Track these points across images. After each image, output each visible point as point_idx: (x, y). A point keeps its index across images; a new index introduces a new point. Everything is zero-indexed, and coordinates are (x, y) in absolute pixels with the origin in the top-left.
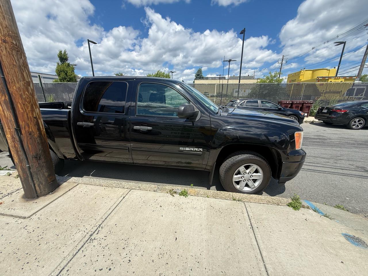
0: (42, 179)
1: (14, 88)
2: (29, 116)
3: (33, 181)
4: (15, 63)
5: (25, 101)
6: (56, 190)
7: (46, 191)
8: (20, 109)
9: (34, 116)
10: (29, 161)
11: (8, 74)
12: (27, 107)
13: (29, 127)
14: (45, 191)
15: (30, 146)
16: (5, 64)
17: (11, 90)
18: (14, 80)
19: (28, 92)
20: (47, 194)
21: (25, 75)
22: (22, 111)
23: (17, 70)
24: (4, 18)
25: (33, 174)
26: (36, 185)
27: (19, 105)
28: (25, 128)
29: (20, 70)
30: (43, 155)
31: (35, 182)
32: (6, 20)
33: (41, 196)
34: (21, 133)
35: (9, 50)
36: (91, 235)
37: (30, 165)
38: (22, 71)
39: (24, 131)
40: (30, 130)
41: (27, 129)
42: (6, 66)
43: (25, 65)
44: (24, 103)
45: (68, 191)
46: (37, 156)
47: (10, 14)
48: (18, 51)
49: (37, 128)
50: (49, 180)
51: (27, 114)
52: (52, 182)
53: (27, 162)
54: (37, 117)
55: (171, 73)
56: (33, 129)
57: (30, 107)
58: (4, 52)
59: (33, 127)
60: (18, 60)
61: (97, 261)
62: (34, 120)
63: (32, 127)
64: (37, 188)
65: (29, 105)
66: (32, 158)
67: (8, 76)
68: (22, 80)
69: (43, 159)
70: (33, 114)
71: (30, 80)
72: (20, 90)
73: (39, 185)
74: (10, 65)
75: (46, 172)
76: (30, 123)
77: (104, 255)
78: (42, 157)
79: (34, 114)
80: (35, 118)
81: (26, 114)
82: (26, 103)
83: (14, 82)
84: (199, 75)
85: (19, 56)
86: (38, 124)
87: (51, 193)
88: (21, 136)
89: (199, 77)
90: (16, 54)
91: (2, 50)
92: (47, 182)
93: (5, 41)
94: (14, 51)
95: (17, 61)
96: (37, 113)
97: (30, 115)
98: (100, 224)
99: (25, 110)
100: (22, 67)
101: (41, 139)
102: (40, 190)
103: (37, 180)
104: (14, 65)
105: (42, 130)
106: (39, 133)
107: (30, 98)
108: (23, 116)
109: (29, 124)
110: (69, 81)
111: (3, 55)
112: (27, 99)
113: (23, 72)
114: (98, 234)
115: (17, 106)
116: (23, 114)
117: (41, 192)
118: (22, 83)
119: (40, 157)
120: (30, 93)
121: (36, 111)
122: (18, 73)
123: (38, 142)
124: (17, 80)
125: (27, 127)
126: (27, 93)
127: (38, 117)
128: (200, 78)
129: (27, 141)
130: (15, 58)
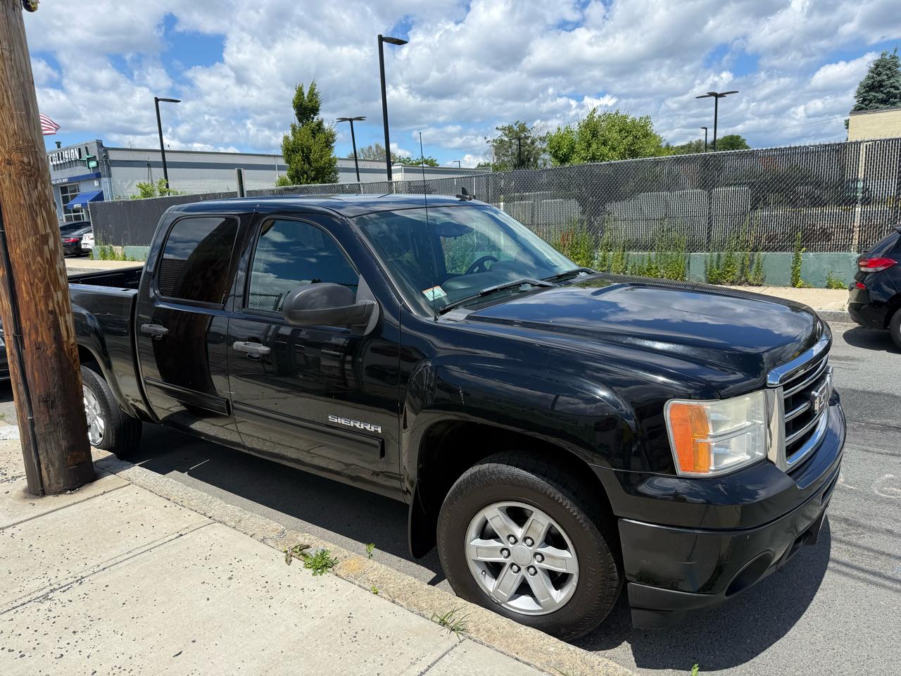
0: (55, 454)
1: (18, 251)
2: (39, 310)
3: (37, 455)
4: (22, 202)
5: (35, 276)
6: (84, 487)
7: (59, 486)
8: (25, 295)
9: (50, 309)
10: (33, 406)
11: (10, 224)
12: (37, 289)
13: (37, 332)
14: (58, 483)
15: (36, 375)
16: (7, 207)
17: (12, 256)
18: (18, 234)
19: (42, 258)
20: (60, 493)
21: (39, 221)
22: (27, 299)
23: (24, 213)
24: (12, 117)
25: (38, 437)
26: (43, 467)
27: (23, 286)
28: (29, 335)
29: (31, 214)
30: (61, 397)
31: (41, 457)
32: (15, 121)
33: (51, 494)
34: (23, 347)
35: (15, 178)
36: (52, 591)
37: (35, 416)
38: (34, 215)
39: (28, 341)
40: (40, 339)
41: (33, 336)
42: (8, 210)
43: (41, 202)
44: (32, 282)
45: (98, 495)
46: (48, 399)
47: (23, 107)
48: (31, 176)
49: (53, 336)
50: (69, 459)
51: (36, 305)
52: (76, 465)
53: (28, 409)
54: (55, 310)
55: (713, 98)
56: (44, 337)
57: (42, 290)
58: (7, 182)
59: (46, 333)
60: (29, 194)
61: (20, 635)
62: (48, 318)
63: (44, 333)
64: (44, 473)
65: (41, 286)
66: (39, 402)
67: (10, 228)
68: (32, 233)
69: (60, 408)
70: (47, 305)
71: (49, 230)
72: (28, 255)
73: (48, 467)
74: (14, 207)
75: (63, 439)
76: (40, 323)
77: (36, 631)
78: (58, 403)
79: (51, 305)
80: (52, 312)
81: (33, 304)
82: (36, 280)
83: (17, 240)
84: (883, 86)
85: (32, 186)
86: (55, 326)
87: (69, 492)
88: (24, 351)
89: (880, 96)
90: (26, 183)
91: (3, 180)
92: (64, 463)
93: (9, 162)
94: (23, 178)
95: (26, 196)
96: (58, 302)
97: (42, 307)
98: (84, 576)
99: (32, 296)
100: (34, 206)
101: (60, 362)
102: (50, 480)
103: (45, 454)
104: (20, 204)
105: (65, 339)
106: (56, 347)
107: (45, 270)
108: (28, 308)
109: (39, 325)
110: (314, 180)
111: (4, 189)
112: (38, 272)
113: (37, 216)
114: (64, 591)
115: (20, 288)
116: (28, 303)
117: (50, 485)
118: (31, 240)
119: (53, 402)
120: (47, 259)
121: (55, 298)
122: (26, 219)
123: (53, 368)
124: (23, 235)
125: (33, 332)
126: (39, 259)
127: (58, 311)
128: (884, 102)
129: (32, 363)
130: (24, 190)
